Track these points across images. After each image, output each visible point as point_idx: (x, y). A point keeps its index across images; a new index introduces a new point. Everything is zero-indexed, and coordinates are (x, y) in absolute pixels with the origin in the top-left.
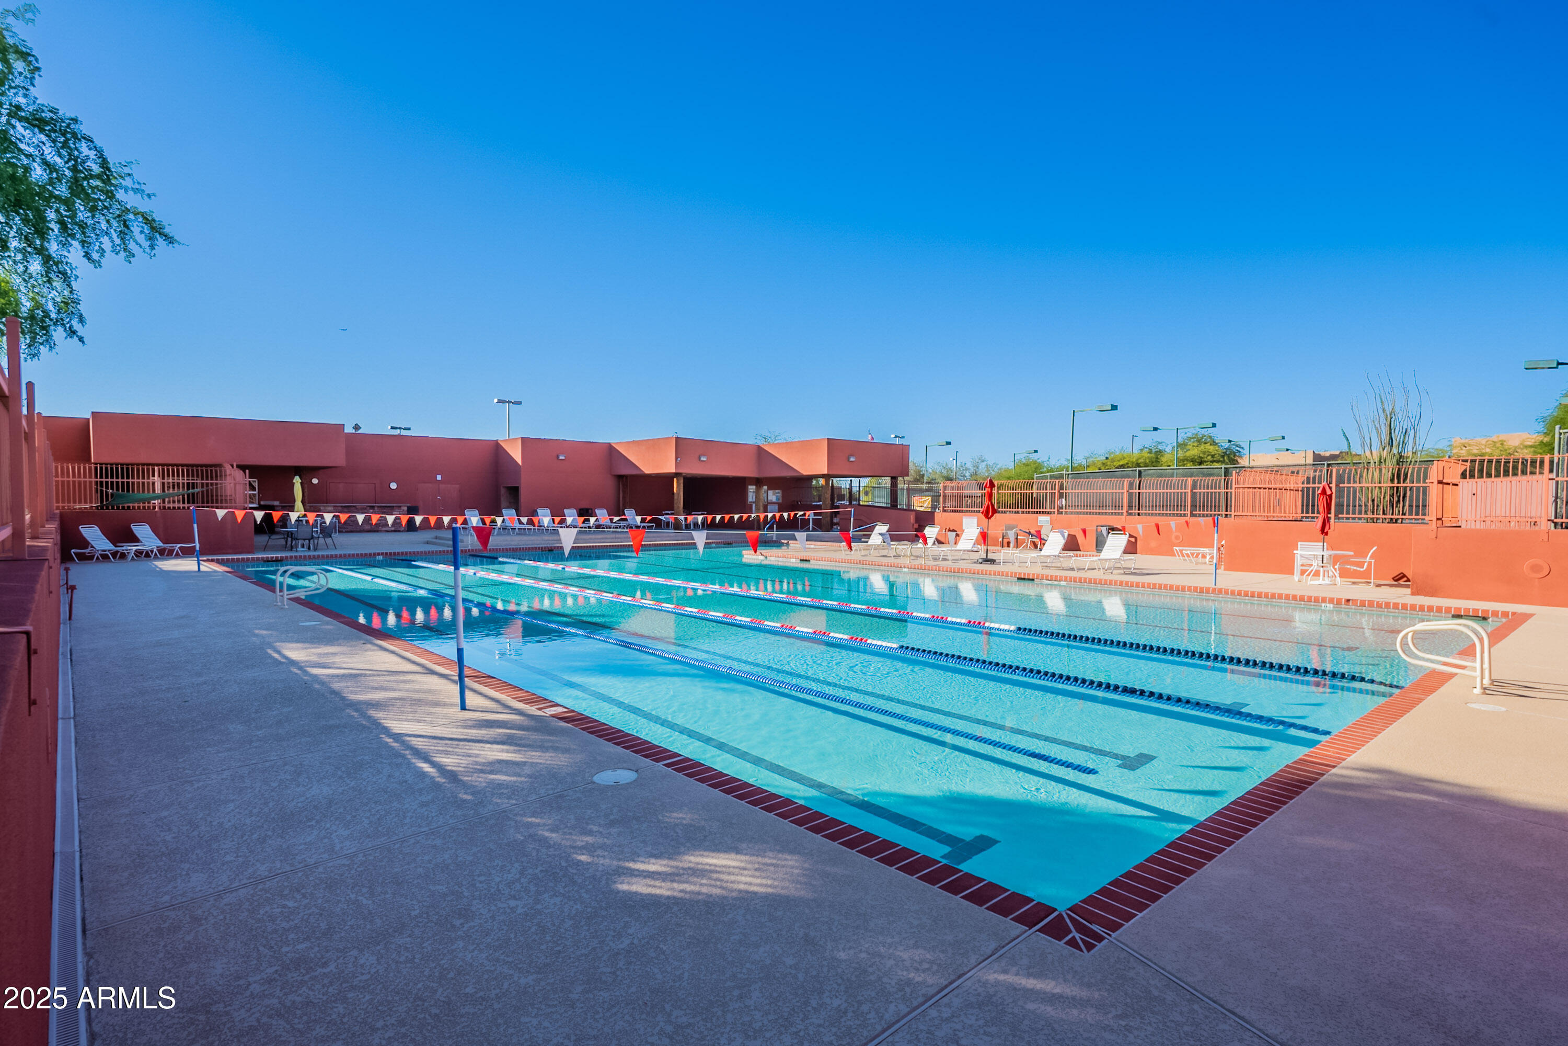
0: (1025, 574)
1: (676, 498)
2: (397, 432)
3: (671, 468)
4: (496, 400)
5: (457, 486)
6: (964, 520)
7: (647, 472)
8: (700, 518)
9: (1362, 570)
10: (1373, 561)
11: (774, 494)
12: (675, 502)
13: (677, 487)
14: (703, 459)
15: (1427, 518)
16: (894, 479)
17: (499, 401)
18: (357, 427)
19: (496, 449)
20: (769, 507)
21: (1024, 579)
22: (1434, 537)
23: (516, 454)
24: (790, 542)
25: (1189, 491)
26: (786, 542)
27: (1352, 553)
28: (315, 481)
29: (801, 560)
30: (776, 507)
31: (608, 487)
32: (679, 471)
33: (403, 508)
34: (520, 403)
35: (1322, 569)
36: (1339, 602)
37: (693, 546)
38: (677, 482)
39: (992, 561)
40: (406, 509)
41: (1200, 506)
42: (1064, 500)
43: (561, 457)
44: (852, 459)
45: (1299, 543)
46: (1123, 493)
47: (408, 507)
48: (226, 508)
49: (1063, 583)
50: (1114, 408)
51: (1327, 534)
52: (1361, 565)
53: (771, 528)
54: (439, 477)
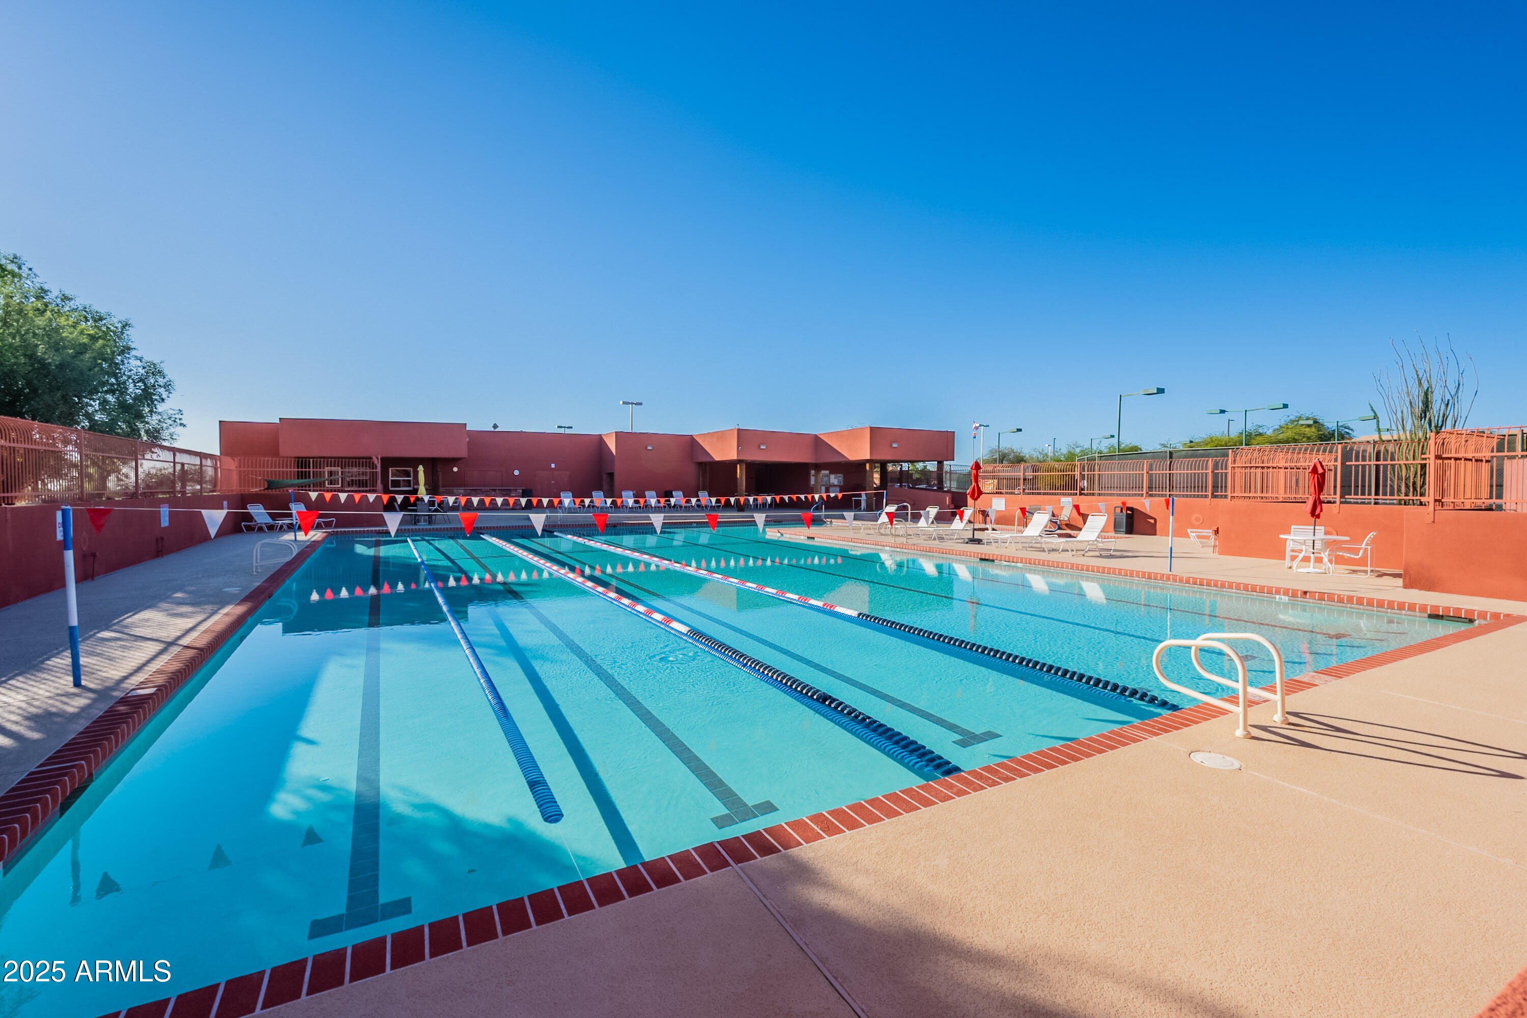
0: (989, 555)
1: (739, 481)
2: (562, 431)
3: (733, 455)
4: (621, 402)
5: (568, 473)
6: (993, 501)
7: (717, 459)
8: (769, 499)
9: (1356, 557)
10: (1369, 547)
11: (835, 478)
12: (739, 484)
13: (740, 472)
14: (762, 447)
15: (1423, 499)
16: (940, 463)
17: (624, 403)
18: (495, 426)
19: (600, 441)
20: (831, 489)
21: (987, 560)
22: (1430, 521)
23: (612, 445)
24: (833, 520)
25: (1210, 472)
26: (829, 520)
27: (1348, 538)
28: (455, 469)
29: (808, 538)
30: (838, 489)
31: (691, 474)
32: (741, 458)
33: (519, 491)
34: (641, 404)
35: (1312, 555)
36: (1294, 594)
37: (753, 523)
38: (740, 468)
39: (979, 541)
40: (521, 491)
41: (1222, 487)
42: (1085, 482)
43: (649, 448)
44: (895, 445)
45: (1292, 527)
46: (1143, 474)
47: (522, 490)
48: (317, 491)
49: (1020, 565)
50: (1161, 391)
51: (1318, 516)
52: (1356, 551)
53: (818, 509)
54: (553, 466)
